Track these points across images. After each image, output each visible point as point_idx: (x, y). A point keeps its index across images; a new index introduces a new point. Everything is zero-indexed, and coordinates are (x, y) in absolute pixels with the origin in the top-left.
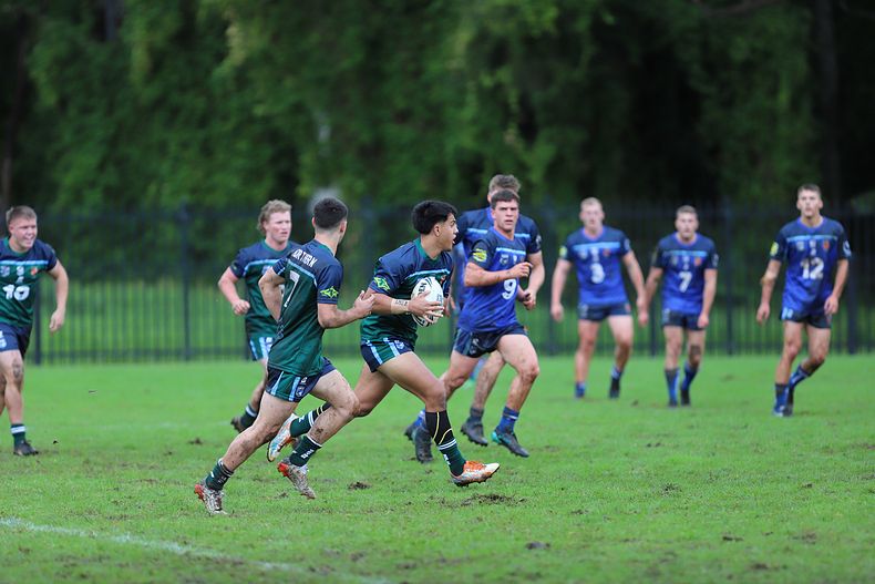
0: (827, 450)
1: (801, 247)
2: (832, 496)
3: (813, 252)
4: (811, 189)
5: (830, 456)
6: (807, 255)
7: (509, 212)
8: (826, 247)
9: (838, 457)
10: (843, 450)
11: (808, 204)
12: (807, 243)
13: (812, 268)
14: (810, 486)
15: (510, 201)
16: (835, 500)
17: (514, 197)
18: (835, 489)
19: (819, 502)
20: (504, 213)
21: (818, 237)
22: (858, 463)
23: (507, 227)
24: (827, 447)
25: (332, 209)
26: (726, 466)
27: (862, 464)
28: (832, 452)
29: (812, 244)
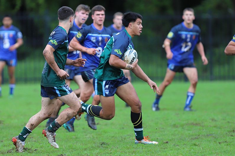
0: (175, 126)
1: (184, 37)
2: (177, 147)
3: (188, 40)
4: (191, 11)
5: (177, 129)
6: (185, 41)
7: (101, 16)
8: (194, 38)
9: (180, 129)
10: (182, 126)
11: (189, 17)
12: (186, 35)
13: (186, 46)
14: (167, 142)
15: (101, 11)
16: (179, 149)
17: (103, 9)
18: (179, 144)
19: (172, 150)
20: (98, 17)
21: (191, 33)
22: (189, 132)
23: (100, 23)
24: (175, 125)
25: (65, 11)
26: (129, 134)
27: (191, 132)
28: (177, 127)
29: (189, 36)
